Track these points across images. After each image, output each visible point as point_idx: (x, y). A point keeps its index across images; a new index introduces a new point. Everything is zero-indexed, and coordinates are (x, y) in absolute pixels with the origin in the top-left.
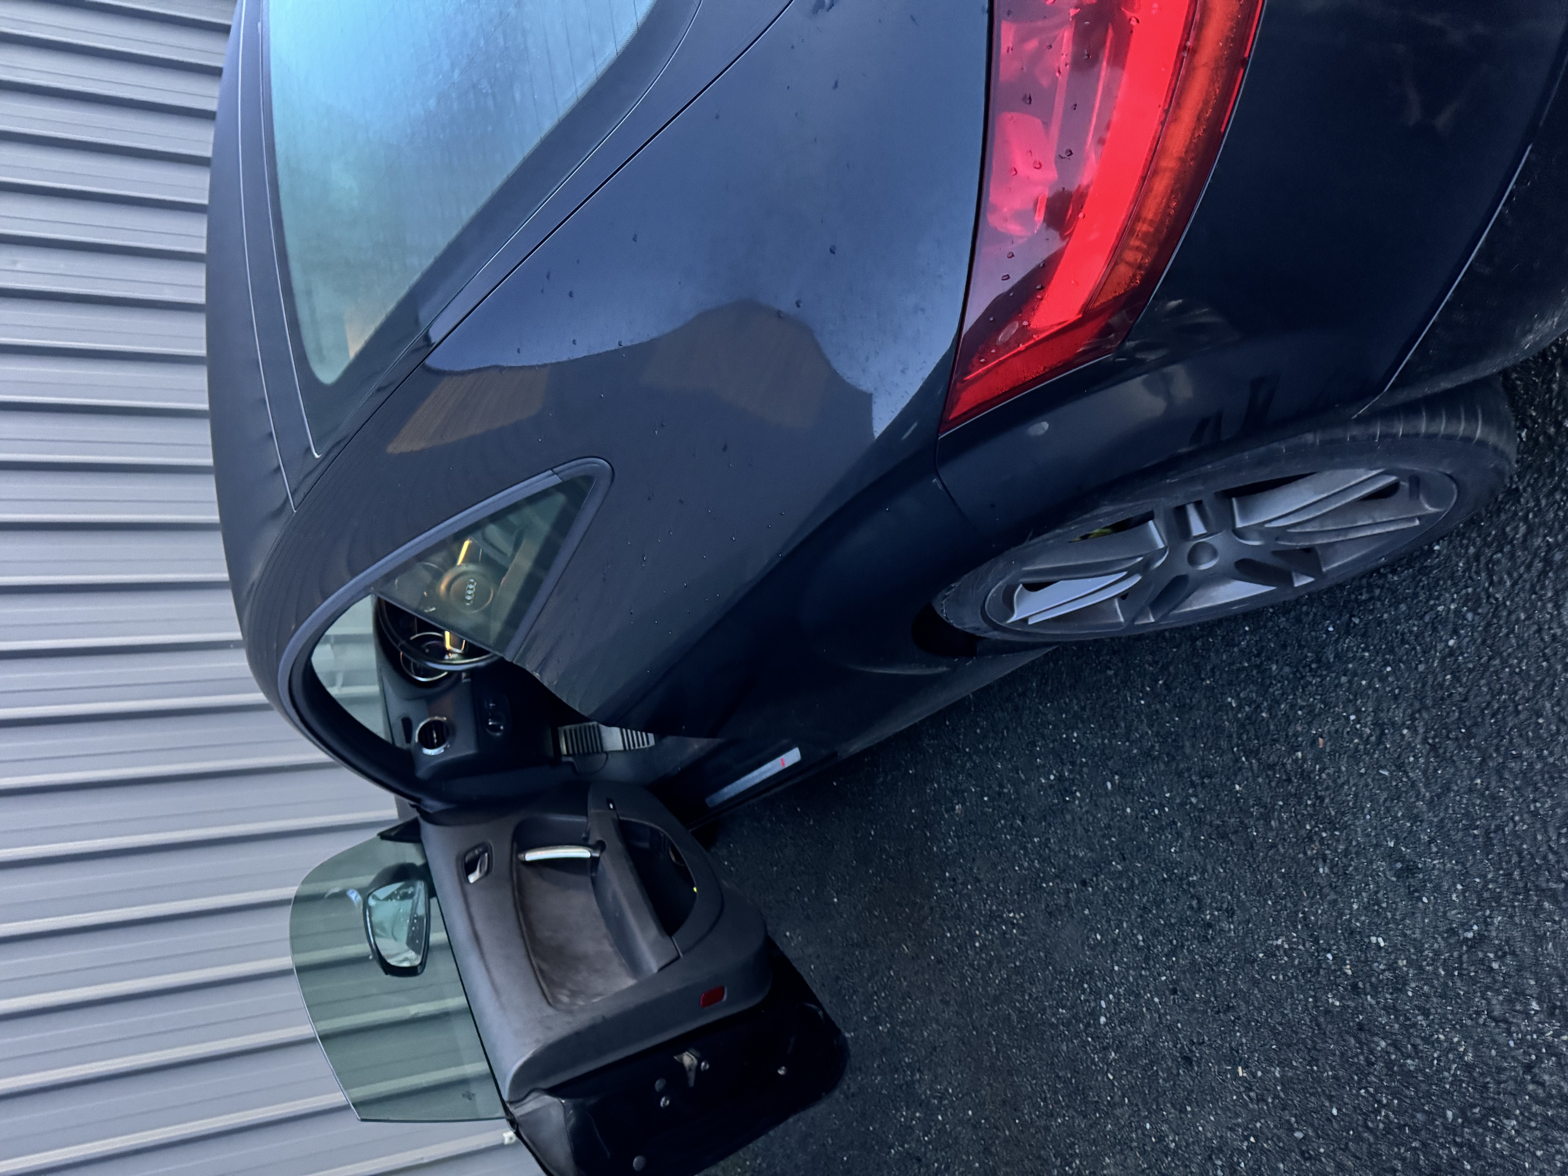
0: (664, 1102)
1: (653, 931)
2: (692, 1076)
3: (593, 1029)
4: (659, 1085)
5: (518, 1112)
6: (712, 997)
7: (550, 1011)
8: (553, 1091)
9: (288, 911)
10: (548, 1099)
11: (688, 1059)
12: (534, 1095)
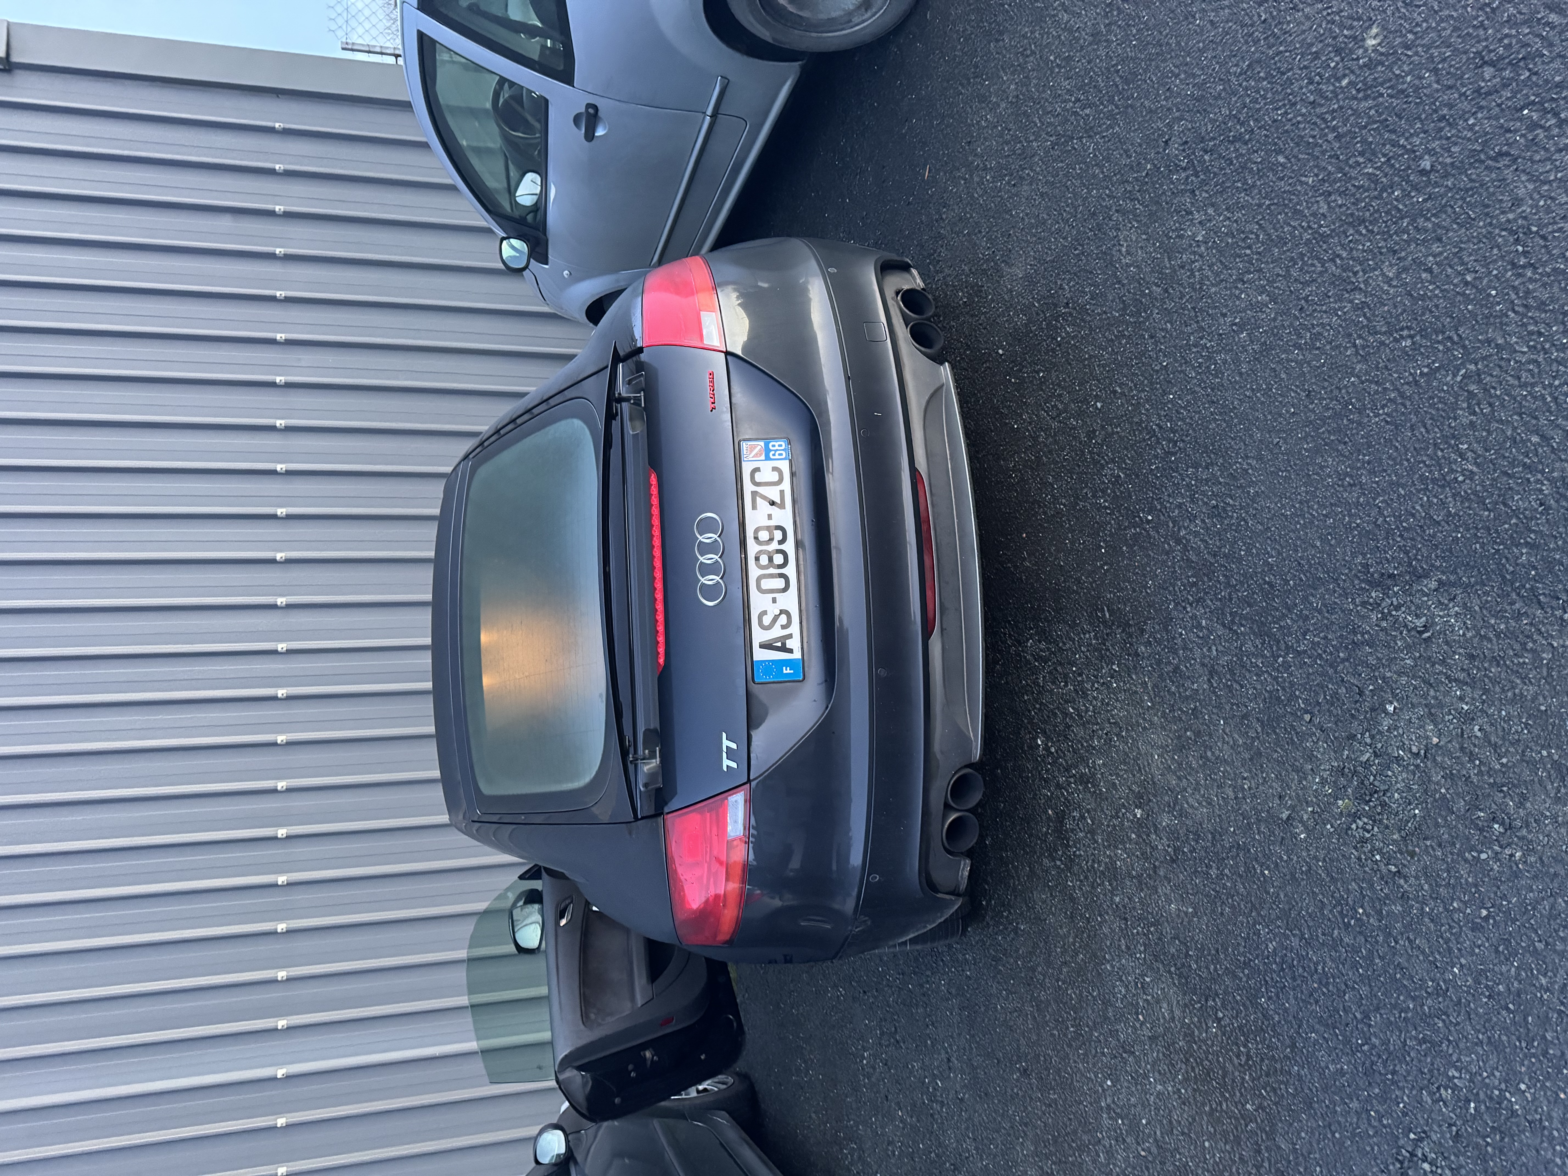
0: (633, 1074)
1: (644, 980)
2: (649, 1063)
3: (601, 1040)
4: (630, 1067)
5: (561, 1077)
6: (667, 1022)
7: (582, 1027)
8: (580, 1068)
9: (465, 965)
10: (575, 1072)
11: (648, 1054)
12: (569, 1069)
